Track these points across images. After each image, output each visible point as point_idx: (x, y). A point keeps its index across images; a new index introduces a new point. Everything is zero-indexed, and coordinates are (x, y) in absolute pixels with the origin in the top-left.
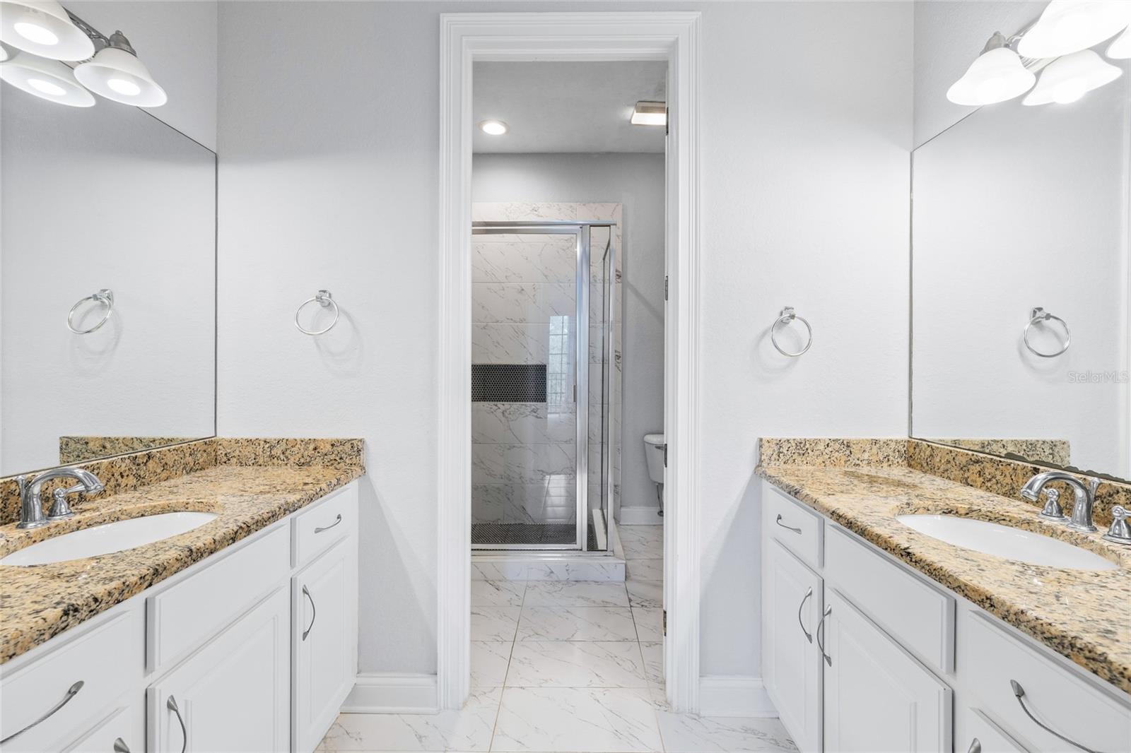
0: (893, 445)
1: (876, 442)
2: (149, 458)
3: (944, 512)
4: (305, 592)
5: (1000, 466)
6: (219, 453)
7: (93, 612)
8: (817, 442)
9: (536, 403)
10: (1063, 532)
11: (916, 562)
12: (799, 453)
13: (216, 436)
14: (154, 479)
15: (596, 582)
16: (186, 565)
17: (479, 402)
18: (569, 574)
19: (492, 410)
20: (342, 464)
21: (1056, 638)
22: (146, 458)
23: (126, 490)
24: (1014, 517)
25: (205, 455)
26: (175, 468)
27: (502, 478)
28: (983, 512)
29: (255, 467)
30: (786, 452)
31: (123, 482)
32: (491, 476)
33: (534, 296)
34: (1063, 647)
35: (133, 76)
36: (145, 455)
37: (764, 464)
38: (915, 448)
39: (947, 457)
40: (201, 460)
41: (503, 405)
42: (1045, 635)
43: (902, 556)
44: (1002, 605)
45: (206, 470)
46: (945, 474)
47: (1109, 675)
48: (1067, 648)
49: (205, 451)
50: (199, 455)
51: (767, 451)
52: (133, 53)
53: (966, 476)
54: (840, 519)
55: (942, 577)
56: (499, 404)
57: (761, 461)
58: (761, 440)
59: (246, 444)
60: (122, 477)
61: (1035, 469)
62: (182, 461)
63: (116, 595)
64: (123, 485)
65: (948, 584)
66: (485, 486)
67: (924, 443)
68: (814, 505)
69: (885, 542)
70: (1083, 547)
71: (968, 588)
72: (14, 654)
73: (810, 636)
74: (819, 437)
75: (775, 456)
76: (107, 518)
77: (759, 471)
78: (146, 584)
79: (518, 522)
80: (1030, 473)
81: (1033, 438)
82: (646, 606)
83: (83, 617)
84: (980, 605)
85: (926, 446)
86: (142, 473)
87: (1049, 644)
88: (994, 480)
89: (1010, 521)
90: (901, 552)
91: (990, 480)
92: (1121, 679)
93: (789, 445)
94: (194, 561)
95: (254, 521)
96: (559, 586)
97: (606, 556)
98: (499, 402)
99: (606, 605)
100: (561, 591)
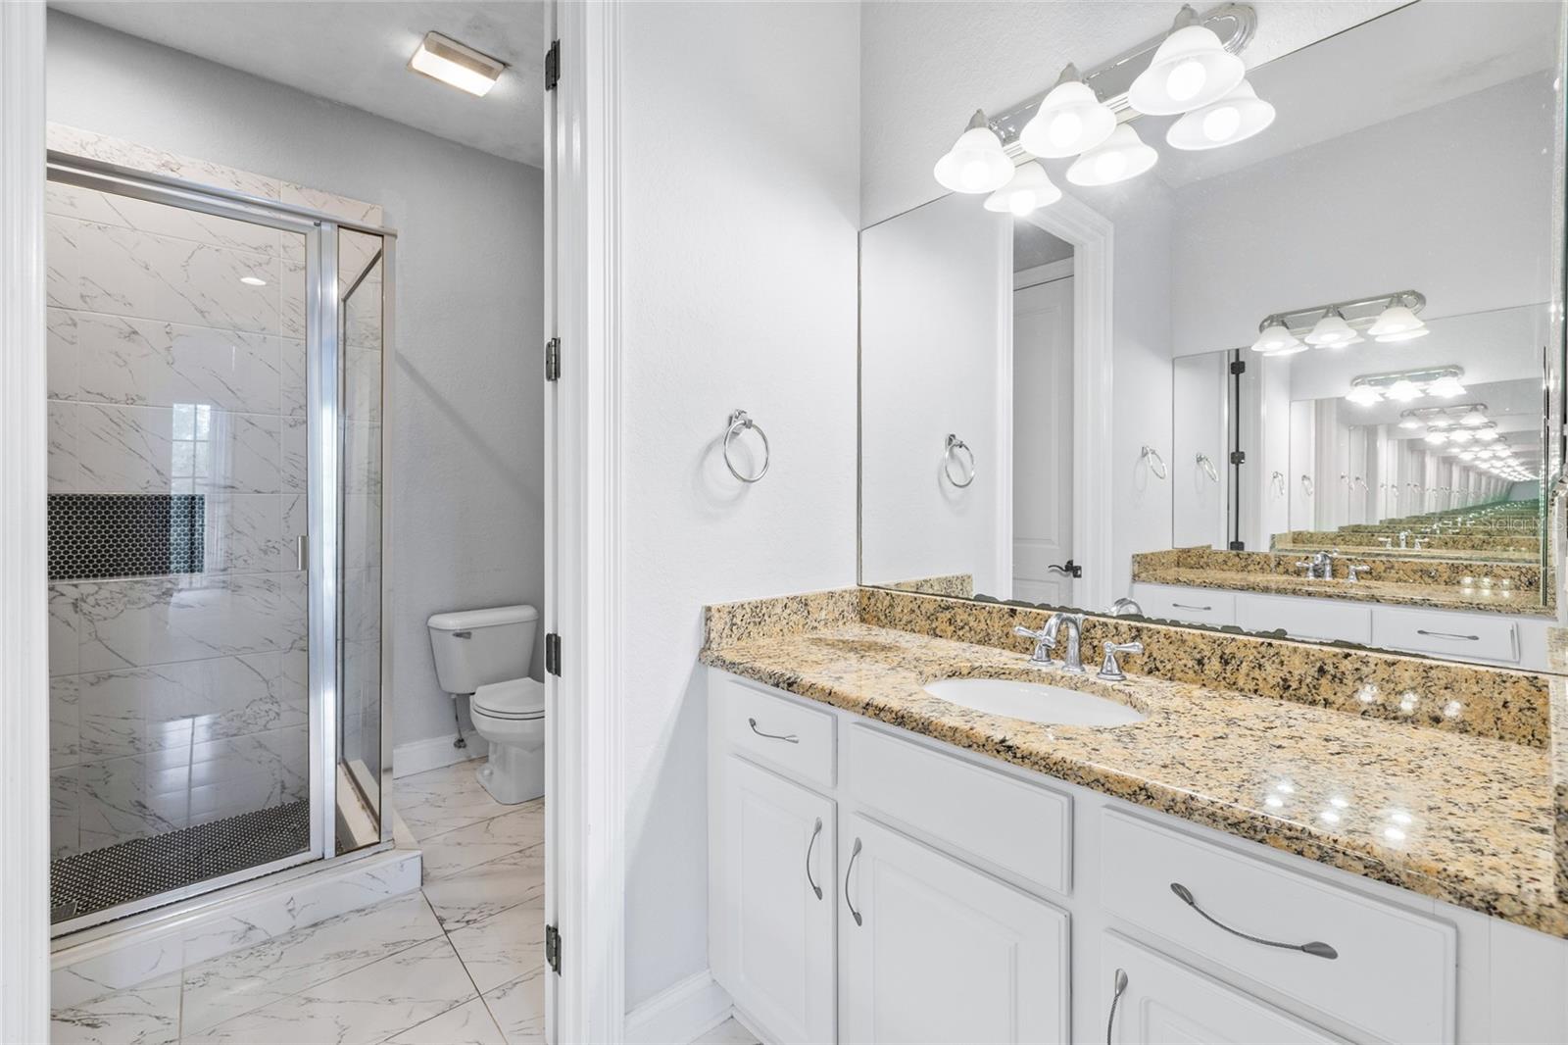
0: (847, 597)
1: (831, 595)
3: (949, 676)
5: (974, 611)
8: (773, 603)
10: (1063, 677)
11: (1023, 757)
12: (755, 622)
15: (358, 911)
18: (294, 917)
21: (1244, 822)
24: (1014, 669)
28: (984, 669)
30: (739, 623)
33: (168, 349)
34: (1255, 831)
37: (714, 646)
38: (869, 598)
39: (911, 606)
42: (1229, 822)
43: (998, 752)
44: (1163, 793)
46: (909, 627)
47: (1318, 853)
48: (1261, 831)
51: (717, 625)
53: (934, 626)
54: (882, 714)
55: (1069, 772)
57: (708, 640)
58: (709, 609)
61: (1012, 610)
65: (1079, 780)
67: (881, 591)
68: (830, 699)
69: (967, 737)
70: (1083, 691)
71: (1111, 781)
73: (819, 889)
74: (775, 596)
75: (727, 631)
77: (708, 656)
80: (1006, 616)
81: (949, 574)
82: (475, 921)
84: (1130, 800)
85: (884, 594)
87: (1235, 831)
88: (967, 628)
89: (1010, 674)
90: (997, 747)
91: (962, 628)
92: (1334, 854)
93: (744, 612)
96: (272, 952)
97: (379, 852)
98: (66, 581)
99: (395, 951)
100: (278, 961)
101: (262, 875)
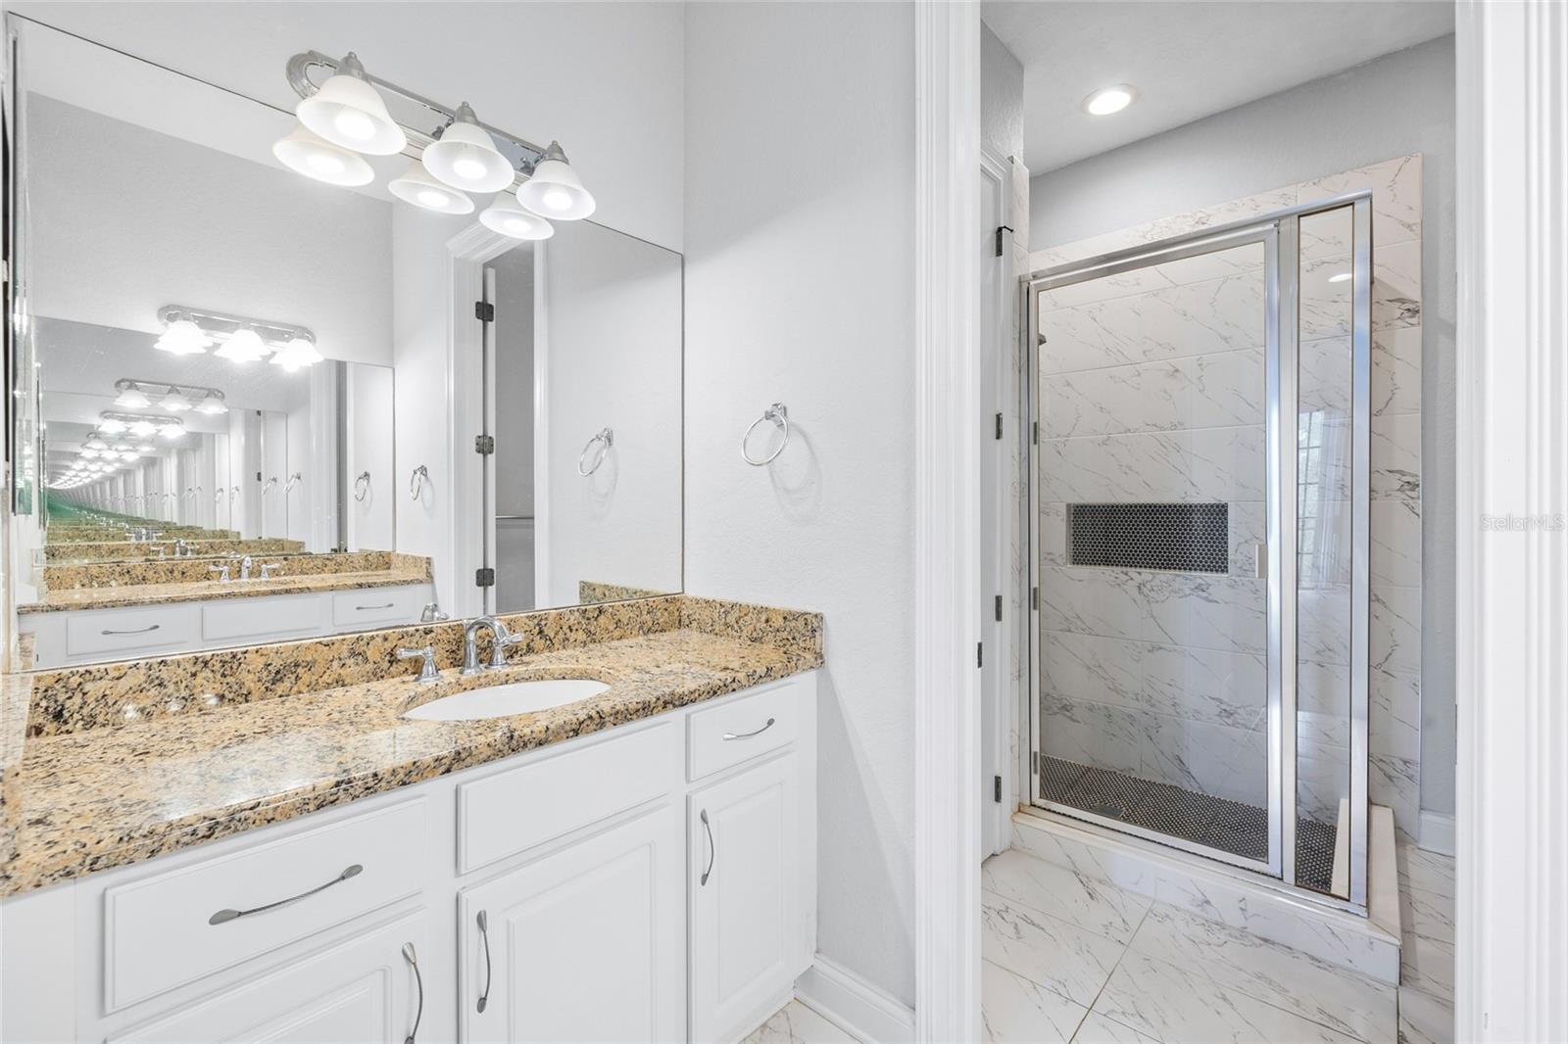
2: (600, 612)
4: (704, 819)
6: (682, 614)
7: (369, 790)
9: (1204, 574)
13: (683, 592)
14: (606, 636)
16: (501, 754)
17: (1097, 567)
18: (1246, 918)
19: (1118, 581)
20: (795, 647)
22: (597, 612)
23: (575, 646)
25: (666, 614)
26: (629, 626)
27: (1137, 699)
29: (712, 636)
31: (572, 636)
32: (1117, 693)
33: (1200, 378)
35: (565, 186)
36: (595, 609)
40: (661, 620)
41: (1140, 573)
45: (667, 633)
49: (666, 610)
50: (659, 614)
52: (566, 161)
56: (1132, 571)
59: (704, 605)
60: (571, 630)
62: (638, 619)
63: (401, 776)
64: (572, 640)
66: (1106, 708)
72: (273, 819)
76: (533, 675)
78: (443, 769)
79: (1168, 782)
83: (357, 793)
86: (592, 629)
94: (513, 750)
95: (614, 711)
96: (1219, 935)
97: (1346, 911)
98: (1133, 569)
99: (1325, 1023)
100: (1219, 946)
101: (1219, 859)
